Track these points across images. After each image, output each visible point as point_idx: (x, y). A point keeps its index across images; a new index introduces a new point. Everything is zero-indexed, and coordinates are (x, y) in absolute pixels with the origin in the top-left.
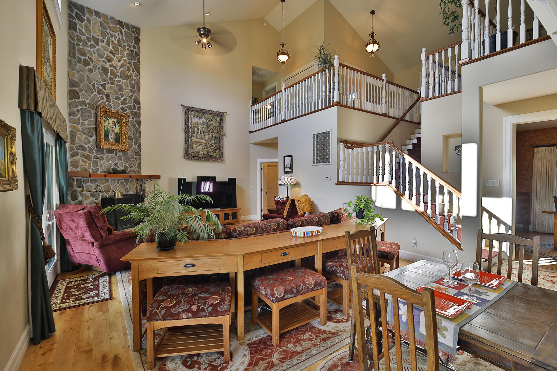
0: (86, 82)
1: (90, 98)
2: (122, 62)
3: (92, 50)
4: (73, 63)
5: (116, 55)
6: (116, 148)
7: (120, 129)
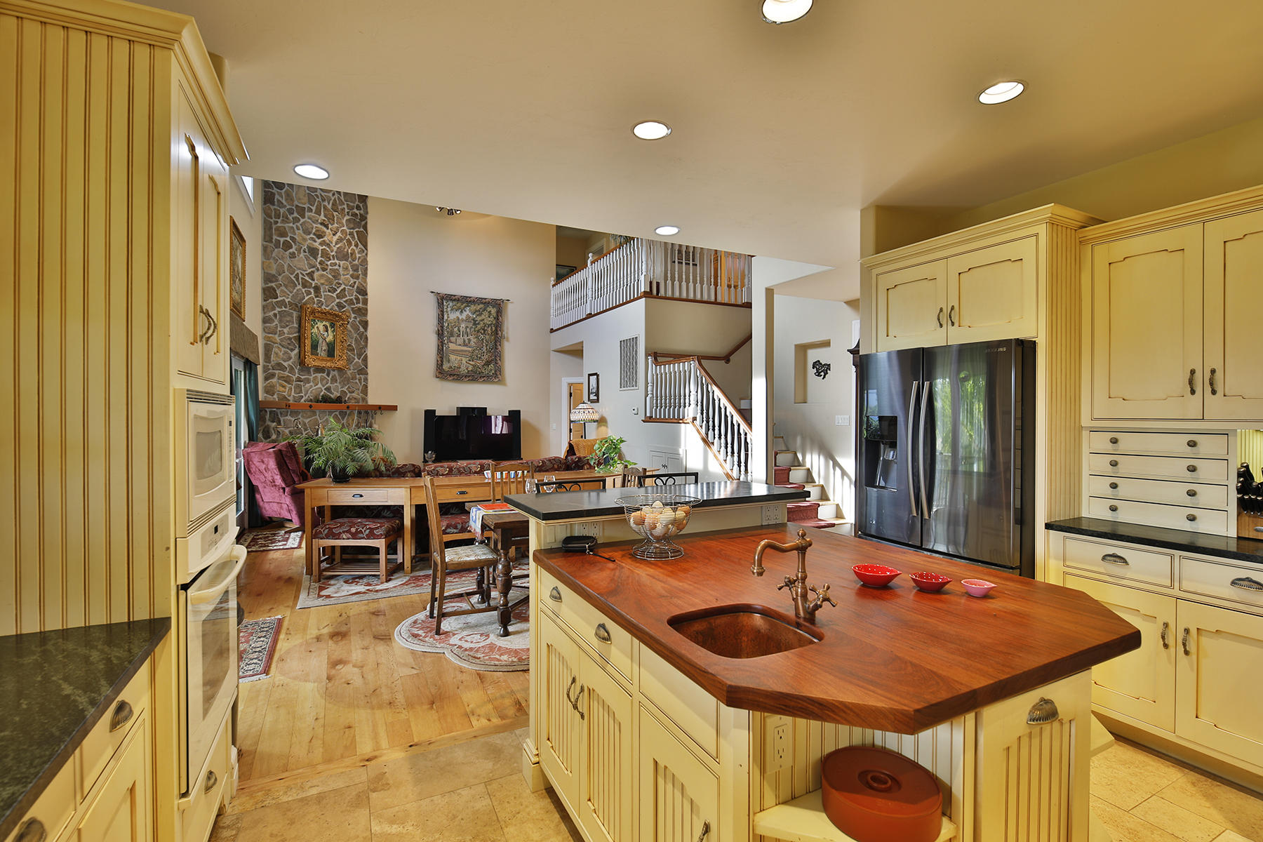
0: (287, 273)
1: (291, 295)
2: (339, 234)
3: (294, 226)
4: (269, 250)
5: (330, 226)
6: (329, 364)
7: (334, 336)
